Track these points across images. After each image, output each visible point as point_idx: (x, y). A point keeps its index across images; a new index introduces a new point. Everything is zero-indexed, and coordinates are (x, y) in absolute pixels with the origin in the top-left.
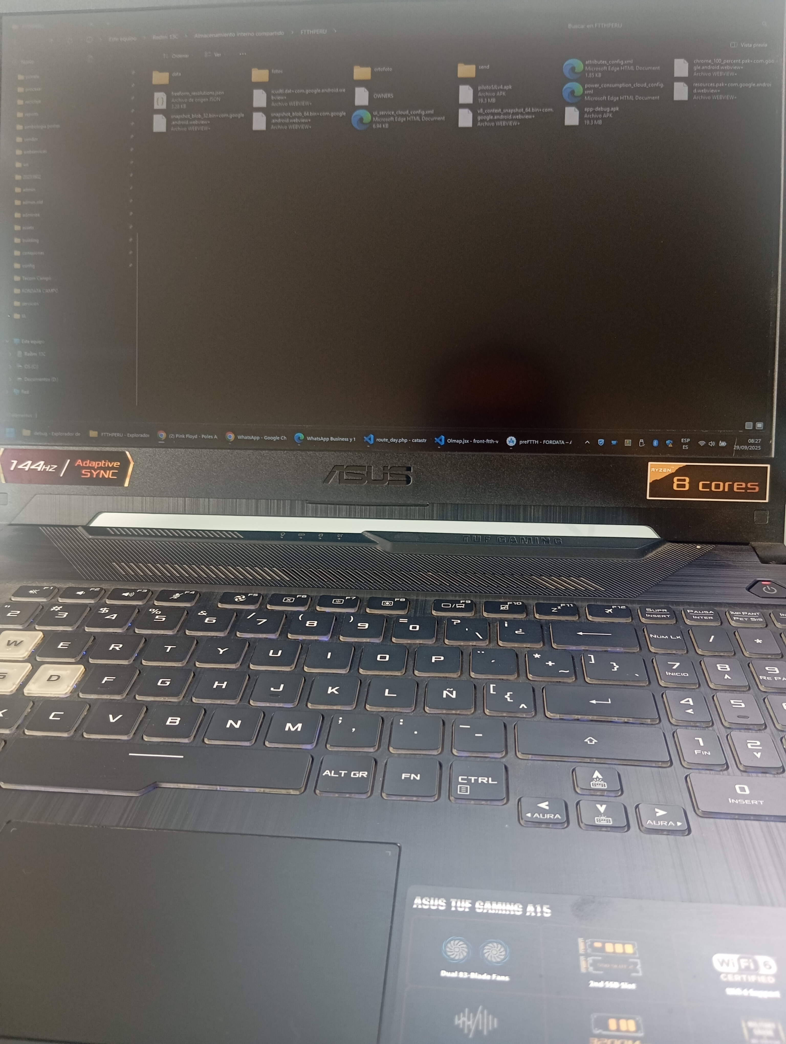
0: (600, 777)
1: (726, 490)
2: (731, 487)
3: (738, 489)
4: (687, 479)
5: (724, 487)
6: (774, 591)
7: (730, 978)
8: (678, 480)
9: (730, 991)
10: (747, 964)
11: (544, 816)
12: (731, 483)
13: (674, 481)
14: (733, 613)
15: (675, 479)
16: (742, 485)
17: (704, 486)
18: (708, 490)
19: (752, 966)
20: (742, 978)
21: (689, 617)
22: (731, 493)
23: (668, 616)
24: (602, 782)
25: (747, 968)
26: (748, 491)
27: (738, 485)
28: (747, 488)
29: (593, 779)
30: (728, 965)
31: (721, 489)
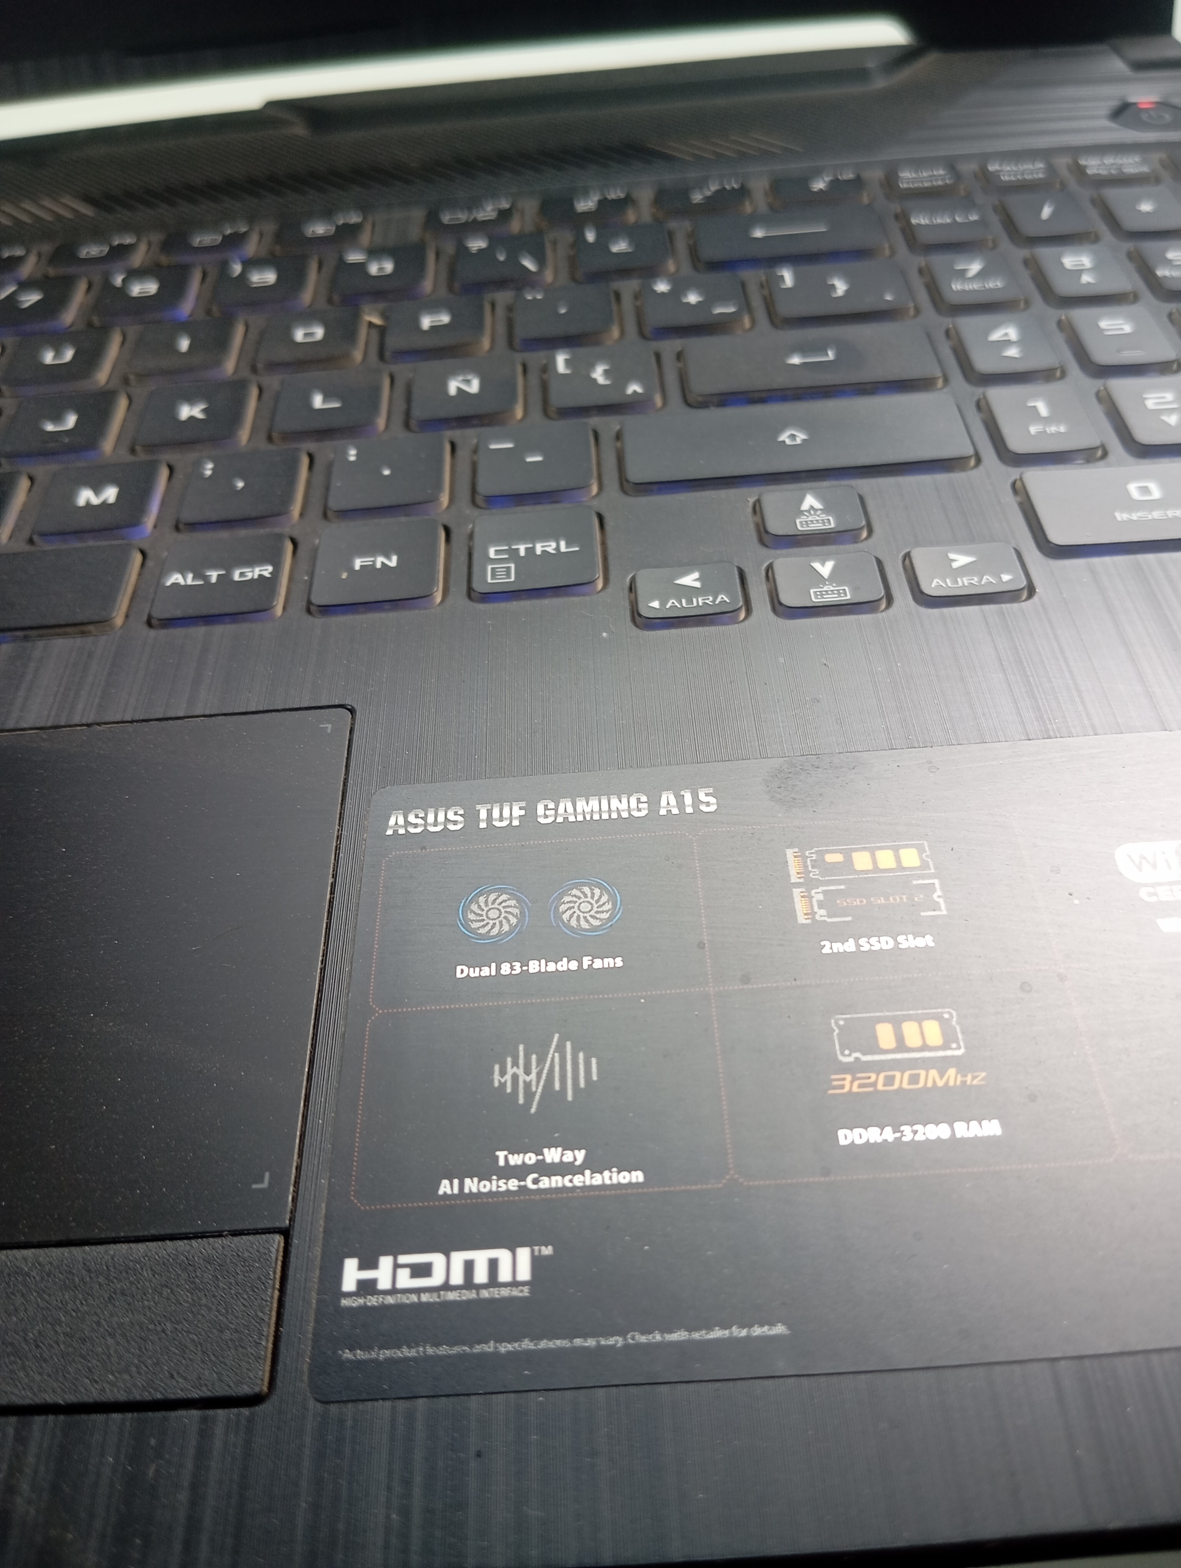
0: (818, 505)
11: (690, 601)
14: (1085, 163)
24: (824, 517)
29: (801, 513)
30: (1154, 865)
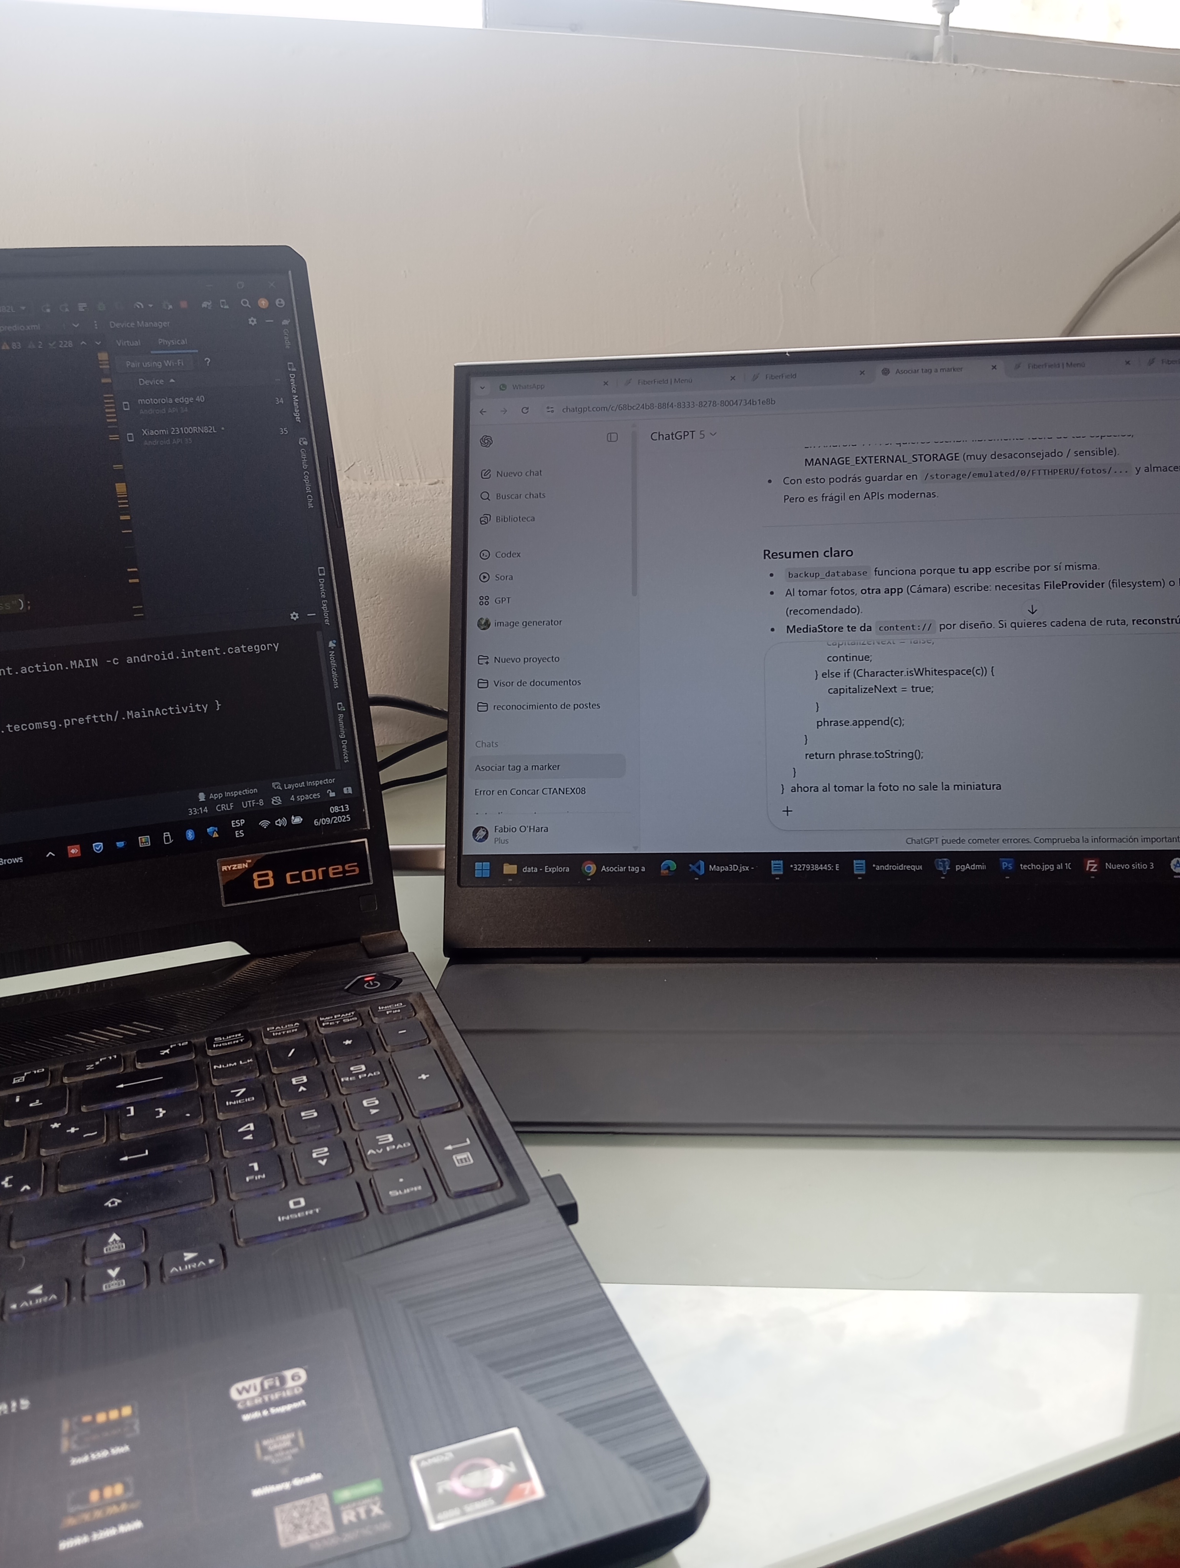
0: (118, 1239)
1: (321, 878)
2: (325, 873)
3: (334, 874)
4: (270, 873)
5: (317, 874)
6: (377, 984)
7: (249, 1404)
8: (259, 876)
9: (246, 1418)
10: (271, 1383)
11: (34, 1302)
12: (325, 868)
13: (254, 878)
14: (323, 1019)
15: (255, 875)
16: (338, 869)
17: (293, 878)
18: (299, 882)
19: (278, 1383)
20: (263, 1400)
21: (269, 1035)
22: (326, 882)
23: (242, 1040)
24: (120, 1244)
25: (273, 1388)
26: (347, 875)
27: (333, 869)
28: (344, 871)
29: (108, 1244)
30: (248, 1391)
31: (314, 878)
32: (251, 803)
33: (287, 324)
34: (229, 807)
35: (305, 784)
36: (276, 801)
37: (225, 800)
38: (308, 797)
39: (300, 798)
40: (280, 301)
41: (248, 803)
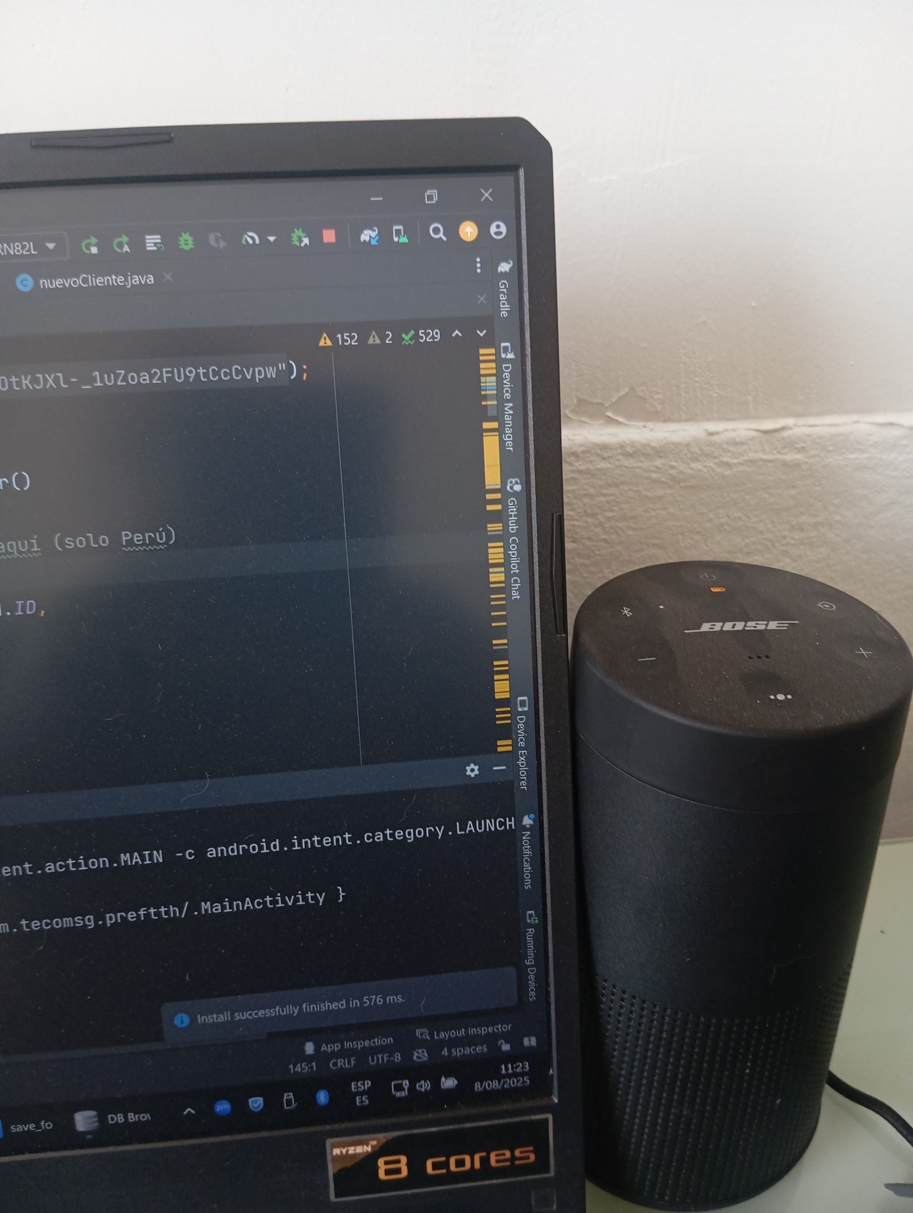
3: (498, 1161)
5: (473, 1161)
13: (379, 1165)
32: (383, 1059)
33: (508, 270)
34: (349, 1063)
35: (466, 1032)
36: (420, 1055)
37: (343, 1054)
38: (468, 1051)
39: (457, 1052)
40: (498, 227)
41: (378, 1058)
